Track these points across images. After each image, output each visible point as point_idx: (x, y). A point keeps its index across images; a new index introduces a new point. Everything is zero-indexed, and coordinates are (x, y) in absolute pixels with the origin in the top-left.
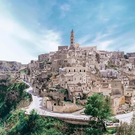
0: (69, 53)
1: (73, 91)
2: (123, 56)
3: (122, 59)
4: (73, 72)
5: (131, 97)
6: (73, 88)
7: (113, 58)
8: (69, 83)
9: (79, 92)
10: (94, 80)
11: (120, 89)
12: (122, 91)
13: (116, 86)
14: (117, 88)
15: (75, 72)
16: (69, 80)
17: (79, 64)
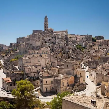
0: (38, 37)
1: (29, 72)
2: (91, 39)
3: (90, 42)
4: (36, 54)
5: (80, 77)
6: (29, 69)
7: (81, 41)
8: (26, 65)
9: (35, 73)
10: (53, 62)
11: (71, 70)
12: (73, 72)
13: (68, 67)
14: (69, 69)
15: (37, 54)
16: (27, 63)
17: (47, 46)
